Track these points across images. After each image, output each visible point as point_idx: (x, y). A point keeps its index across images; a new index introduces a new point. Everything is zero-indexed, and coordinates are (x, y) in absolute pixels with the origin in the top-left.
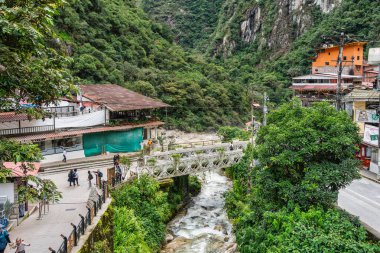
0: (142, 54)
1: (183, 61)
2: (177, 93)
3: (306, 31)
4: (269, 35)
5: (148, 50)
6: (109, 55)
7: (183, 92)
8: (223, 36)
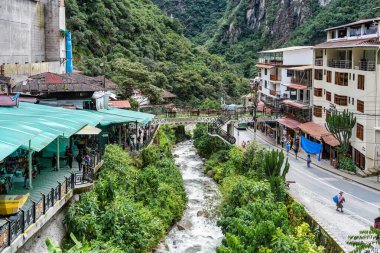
0: (157, 48)
1: (189, 52)
3: (305, 22)
4: (271, 23)
5: (161, 44)
6: (133, 52)
7: (188, 81)
8: (230, 23)
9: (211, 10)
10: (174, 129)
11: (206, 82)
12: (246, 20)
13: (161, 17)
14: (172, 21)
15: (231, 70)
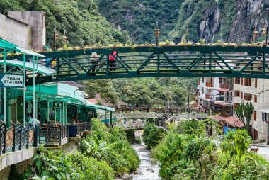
2: (132, 94)
4: (226, 36)
7: (138, 94)
8: (181, 35)
9: (162, 21)
10: (126, 131)
11: (155, 95)
12: (199, 33)
13: (109, 29)
14: (120, 33)
15: (181, 85)
